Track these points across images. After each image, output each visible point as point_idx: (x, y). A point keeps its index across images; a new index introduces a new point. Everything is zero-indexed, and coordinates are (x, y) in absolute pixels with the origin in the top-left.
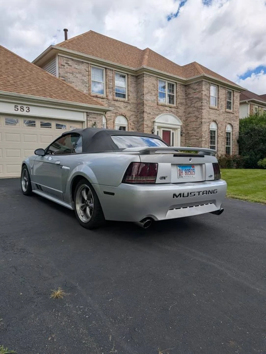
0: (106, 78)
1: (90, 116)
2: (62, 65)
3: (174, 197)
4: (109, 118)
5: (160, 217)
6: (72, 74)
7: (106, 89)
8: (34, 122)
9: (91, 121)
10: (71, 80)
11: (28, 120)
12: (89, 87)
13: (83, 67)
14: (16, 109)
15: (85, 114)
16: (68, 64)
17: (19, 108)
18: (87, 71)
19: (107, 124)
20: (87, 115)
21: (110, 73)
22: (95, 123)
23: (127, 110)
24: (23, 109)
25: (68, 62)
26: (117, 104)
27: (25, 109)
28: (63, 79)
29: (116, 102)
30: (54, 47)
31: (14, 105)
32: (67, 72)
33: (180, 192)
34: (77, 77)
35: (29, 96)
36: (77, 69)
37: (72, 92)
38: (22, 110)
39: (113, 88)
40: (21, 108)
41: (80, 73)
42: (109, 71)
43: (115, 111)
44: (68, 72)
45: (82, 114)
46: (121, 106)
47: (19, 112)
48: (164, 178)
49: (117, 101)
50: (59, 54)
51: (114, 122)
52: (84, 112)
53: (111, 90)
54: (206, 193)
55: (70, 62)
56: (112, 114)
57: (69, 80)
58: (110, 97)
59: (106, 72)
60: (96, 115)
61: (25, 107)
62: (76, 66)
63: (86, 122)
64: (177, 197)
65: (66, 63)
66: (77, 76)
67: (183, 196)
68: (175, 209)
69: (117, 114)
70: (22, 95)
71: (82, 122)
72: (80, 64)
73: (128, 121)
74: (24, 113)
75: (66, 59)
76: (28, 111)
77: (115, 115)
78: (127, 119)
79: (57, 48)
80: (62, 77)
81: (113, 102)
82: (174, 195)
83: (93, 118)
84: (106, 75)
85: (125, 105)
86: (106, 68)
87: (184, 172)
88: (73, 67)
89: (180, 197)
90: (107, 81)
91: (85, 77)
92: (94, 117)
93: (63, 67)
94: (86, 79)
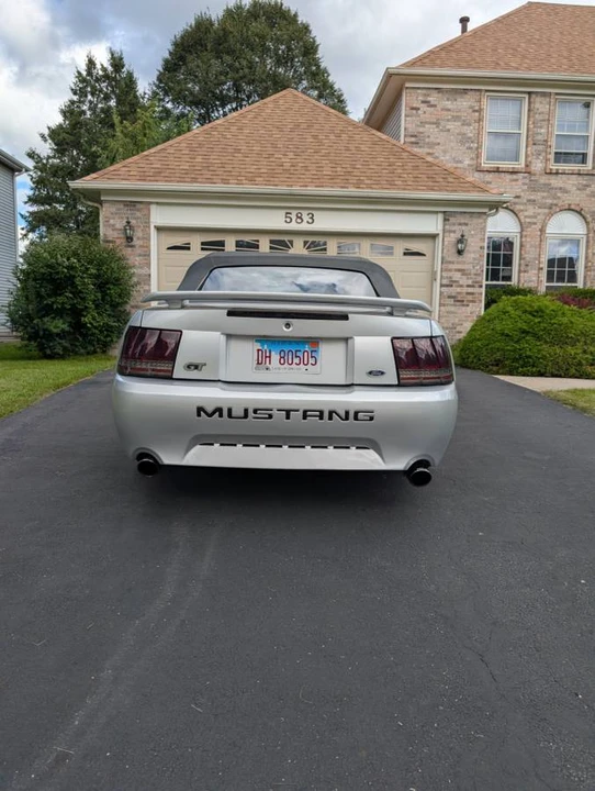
0: (529, 117)
1: (452, 220)
2: (413, 109)
3: (199, 415)
4: (528, 220)
5: (168, 458)
6: (437, 124)
7: (527, 147)
8: (325, 244)
9: (454, 232)
10: (432, 139)
11: (311, 239)
12: (477, 148)
13: (464, 104)
14: (288, 220)
15: (440, 217)
16: (428, 102)
17: (294, 218)
18: (475, 111)
19: (521, 237)
20: (445, 220)
21: (541, 105)
22: (463, 236)
23: (588, 196)
24: (300, 218)
25: (429, 99)
26: (555, 182)
27: (306, 218)
28: (413, 139)
29: (554, 177)
30: (396, 71)
31: (283, 212)
32: (423, 124)
33: (219, 405)
34: (449, 130)
35: (312, 190)
36: (449, 110)
37: (416, 167)
38: (299, 220)
39: (546, 141)
40: (298, 217)
41: (456, 118)
42: (538, 99)
43: (549, 201)
44: (426, 123)
45: (435, 216)
46: (568, 187)
47: (294, 226)
48: (196, 367)
49: (557, 173)
50: (407, 85)
51: (542, 230)
52: (437, 212)
53: (541, 147)
54: (321, 417)
55: (432, 99)
56: (540, 211)
57: (427, 140)
58: (538, 166)
59: (530, 103)
60: (468, 216)
61: (305, 214)
62: (448, 104)
63: (441, 236)
64: (210, 415)
65: (423, 102)
66: (448, 127)
67: (230, 415)
68: (217, 445)
69: (552, 210)
70: (296, 189)
71: (434, 237)
72: (458, 97)
73: (587, 223)
74: (304, 226)
75: (424, 91)
76: (310, 221)
77: (546, 211)
78: (584, 218)
79: (401, 71)
80: (412, 136)
81: (544, 180)
82: (200, 410)
83: (460, 224)
84: (529, 110)
85: (583, 181)
86: (529, 93)
87: (275, 357)
88: (439, 108)
89: (221, 416)
90: (531, 126)
91: (469, 125)
92: (462, 221)
93: (414, 112)
94: (470, 131)
